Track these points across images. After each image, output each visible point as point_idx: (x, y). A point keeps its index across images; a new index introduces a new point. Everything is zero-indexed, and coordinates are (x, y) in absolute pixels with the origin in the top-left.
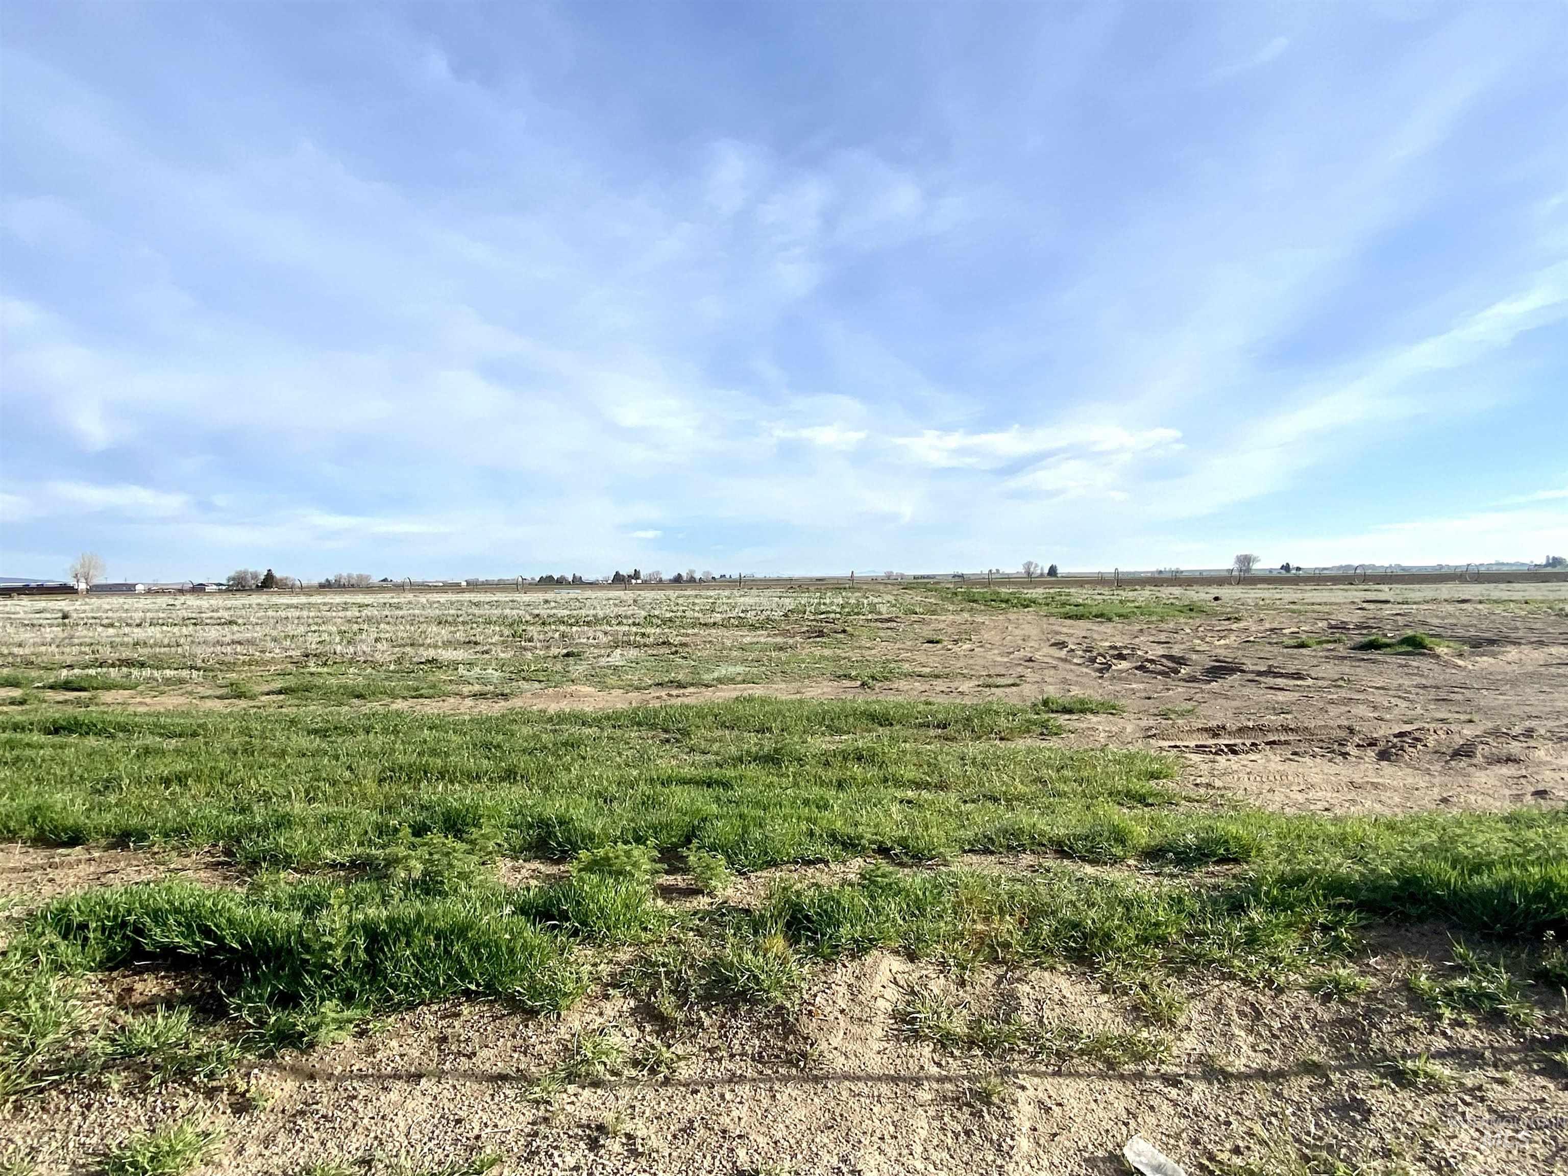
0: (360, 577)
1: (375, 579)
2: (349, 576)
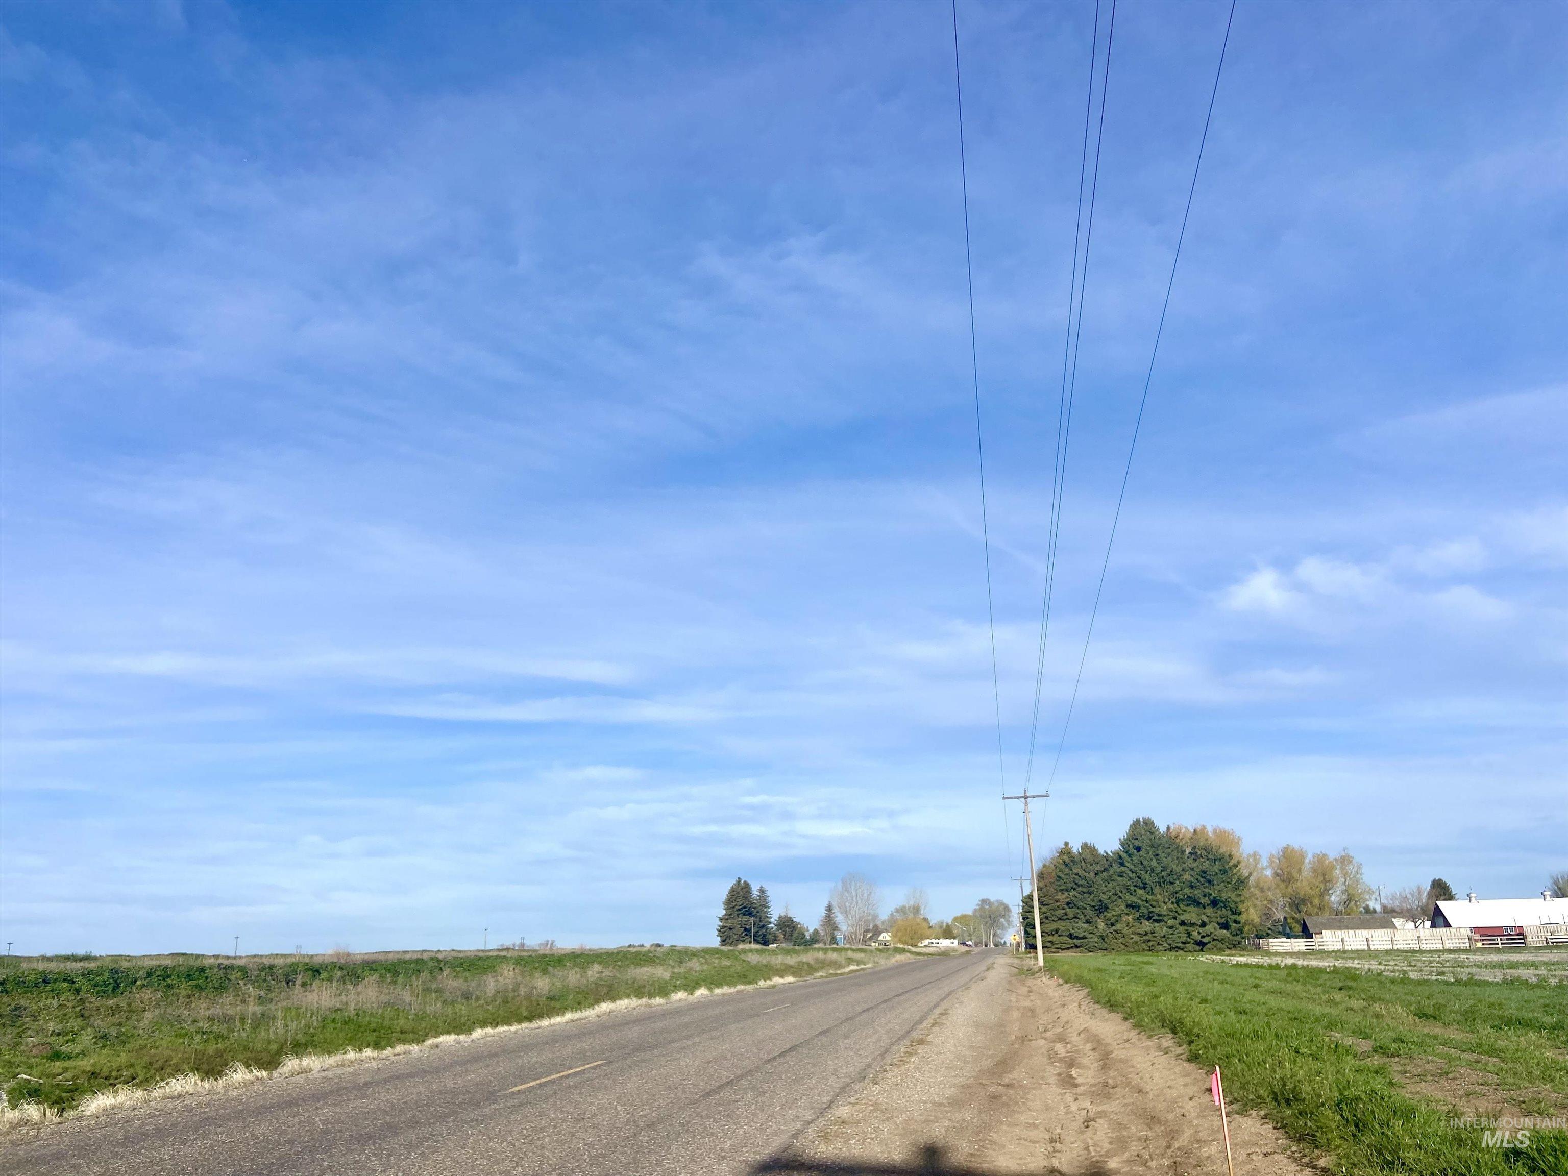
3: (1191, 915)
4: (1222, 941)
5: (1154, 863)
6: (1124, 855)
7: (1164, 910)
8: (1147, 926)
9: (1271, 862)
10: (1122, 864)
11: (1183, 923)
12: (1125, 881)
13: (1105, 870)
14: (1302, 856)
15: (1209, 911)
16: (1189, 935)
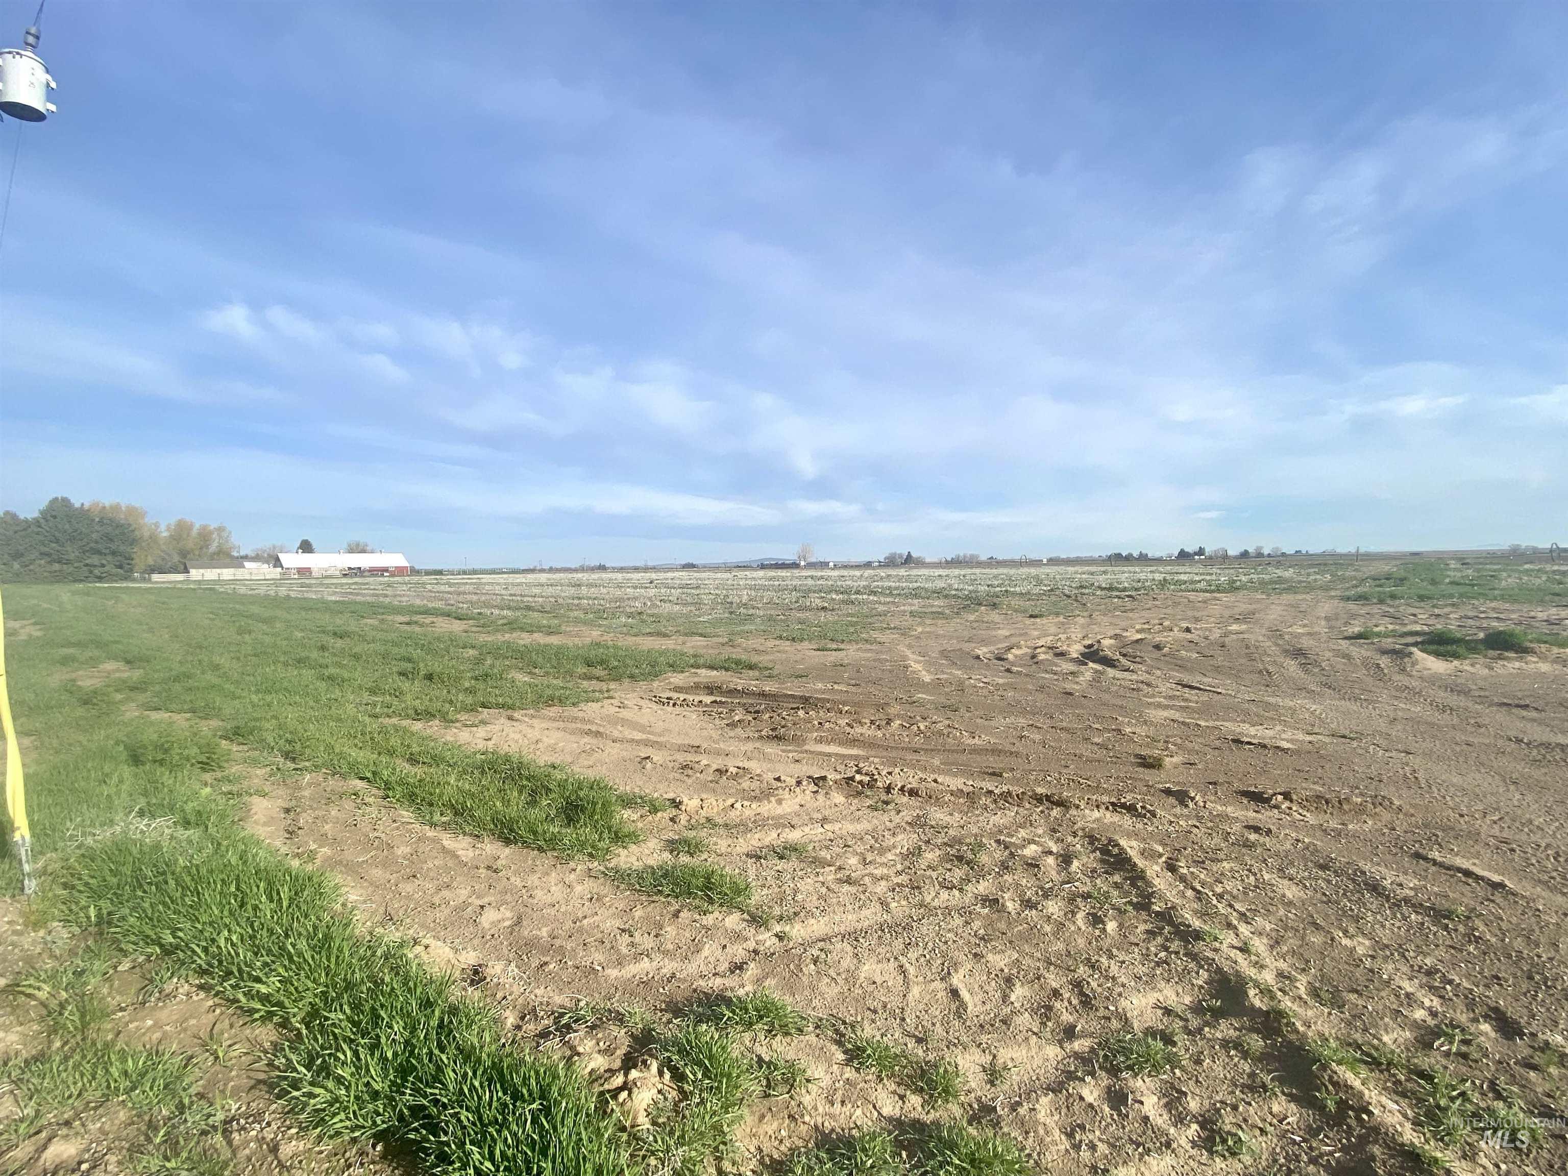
0: (972, 556)
1: (983, 558)
2: (965, 556)
3: (95, 560)
4: (116, 575)
5: (67, 526)
6: (42, 521)
7: (72, 556)
8: (57, 566)
9: (168, 529)
10: (40, 527)
11: (87, 565)
12: (41, 538)
13: (25, 530)
14: (191, 526)
15: (109, 558)
16: (91, 572)
